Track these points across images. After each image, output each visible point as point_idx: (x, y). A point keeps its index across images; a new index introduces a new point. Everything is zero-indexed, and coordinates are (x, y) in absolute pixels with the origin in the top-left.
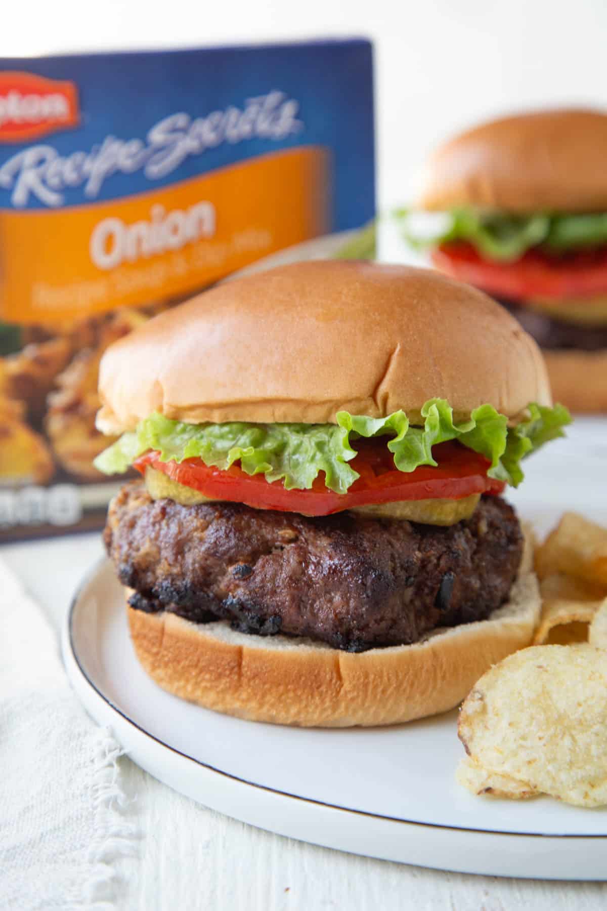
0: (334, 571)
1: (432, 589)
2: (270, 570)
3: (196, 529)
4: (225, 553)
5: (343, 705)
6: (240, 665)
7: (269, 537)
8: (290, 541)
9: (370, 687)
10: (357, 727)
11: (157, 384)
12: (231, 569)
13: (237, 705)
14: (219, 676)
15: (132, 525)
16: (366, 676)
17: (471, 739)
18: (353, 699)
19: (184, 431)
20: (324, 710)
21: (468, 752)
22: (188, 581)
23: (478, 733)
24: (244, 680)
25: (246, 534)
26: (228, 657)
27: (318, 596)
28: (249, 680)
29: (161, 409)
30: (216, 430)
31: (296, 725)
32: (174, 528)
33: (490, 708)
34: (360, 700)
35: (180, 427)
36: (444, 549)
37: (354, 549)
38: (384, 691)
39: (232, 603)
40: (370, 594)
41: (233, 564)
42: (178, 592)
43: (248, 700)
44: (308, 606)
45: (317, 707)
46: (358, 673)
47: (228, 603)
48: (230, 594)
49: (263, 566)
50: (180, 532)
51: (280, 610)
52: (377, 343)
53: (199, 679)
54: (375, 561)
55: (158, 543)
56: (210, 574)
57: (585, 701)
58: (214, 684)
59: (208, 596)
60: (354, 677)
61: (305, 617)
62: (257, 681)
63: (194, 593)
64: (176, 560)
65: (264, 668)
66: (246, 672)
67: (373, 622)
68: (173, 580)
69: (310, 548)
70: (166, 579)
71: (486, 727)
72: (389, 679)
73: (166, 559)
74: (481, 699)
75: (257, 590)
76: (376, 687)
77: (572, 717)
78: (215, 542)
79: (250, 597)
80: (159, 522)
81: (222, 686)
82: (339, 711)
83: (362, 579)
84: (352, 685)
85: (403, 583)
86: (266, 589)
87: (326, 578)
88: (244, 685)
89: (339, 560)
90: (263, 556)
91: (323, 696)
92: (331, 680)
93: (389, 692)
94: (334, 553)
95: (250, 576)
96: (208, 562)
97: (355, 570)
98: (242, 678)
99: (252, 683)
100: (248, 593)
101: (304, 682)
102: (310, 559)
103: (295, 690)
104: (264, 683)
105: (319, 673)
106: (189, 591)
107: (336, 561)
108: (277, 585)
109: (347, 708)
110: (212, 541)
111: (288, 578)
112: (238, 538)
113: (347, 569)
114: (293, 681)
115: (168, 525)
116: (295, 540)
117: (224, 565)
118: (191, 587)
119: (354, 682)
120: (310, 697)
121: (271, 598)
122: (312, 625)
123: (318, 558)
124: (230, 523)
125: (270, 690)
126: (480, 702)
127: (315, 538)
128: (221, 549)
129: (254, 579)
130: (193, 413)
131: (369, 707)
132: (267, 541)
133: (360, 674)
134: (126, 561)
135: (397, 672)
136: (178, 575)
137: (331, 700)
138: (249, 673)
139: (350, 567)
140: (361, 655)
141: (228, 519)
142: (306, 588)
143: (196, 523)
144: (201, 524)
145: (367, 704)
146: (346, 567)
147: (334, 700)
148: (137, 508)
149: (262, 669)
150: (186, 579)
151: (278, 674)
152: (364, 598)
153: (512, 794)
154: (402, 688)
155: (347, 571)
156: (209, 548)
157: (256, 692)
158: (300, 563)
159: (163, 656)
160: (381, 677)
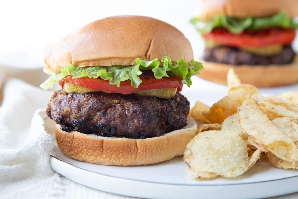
0: (134, 112)
1: (165, 119)
2: (112, 113)
3: (85, 101)
4: (96, 108)
5: (138, 157)
6: (102, 146)
7: (110, 102)
8: (118, 104)
9: (148, 150)
10: (142, 165)
11: (69, 54)
12: (98, 114)
13: (102, 160)
14: (95, 150)
15: (60, 103)
16: (146, 147)
17: (190, 162)
18: (142, 155)
19: (79, 69)
20: (132, 159)
21: (190, 167)
22: (83, 118)
23: (192, 161)
24: (104, 151)
25: (103, 101)
26: (98, 143)
27: (129, 121)
28: (106, 151)
29: (71, 63)
30: (91, 69)
31: (121, 166)
32: (77, 102)
33: (194, 153)
34: (144, 155)
35: (78, 68)
36: (168, 105)
37: (140, 104)
38: (152, 152)
39: (99, 125)
40: (147, 119)
41: (99, 112)
42: (80, 123)
43: (106, 157)
44: (126, 124)
45: (129, 158)
46: (143, 146)
47: (98, 125)
48: (99, 122)
49: (110, 112)
50: (79, 103)
51: (116, 126)
52: (146, 38)
53: (88, 152)
54: (148, 108)
55: (71, 107)
56: (90, 116)
57: (225, 146)
58: (93, 153)
59: (90, 124)
60: (142, 147)
61: (125, 128)
62: (109, 151)
63: (85, 123)
64: (78, 112)
65: (111, 146)
66: (105, 148)
67: (147, 129)
68: (77, 119)
69: (125, 105)
70: (75, 118)
71: (194, 158)
72: (154, 148)
73: (75, 112)
74: (190, 150)
75: (108, 119)
76: (149, 150)
77: (221, 151)
78: (93, 104)
79: (106, 122)
80: (71, 100)
81: (96, 154)
82: (137, 159)
83: (144, 114)
84: (141, 150)
85: (156, 116)
86: (112, 119)
87: (131, 114)
88: (104, 153)
89: (136, 108)
90: (110, 108)
91: (132, 154)
92: (134, 149)
93: (154, 152)
94: (134, 106)
95: (106, 115)
96: (90, 112)
97: (141, 111)
98: (103, 150)
99: (107, 152)
100: (105, 120)
101: (125, 150)
102: (126, 108)
103: (122, 153)
104: (111, 151)
105: (130, 147)
106: (83, 122)
107: (135, 109)
108: (115, 117)
109: (140, 158)
110: (92, 104)
111: (119, 115)
112: (101, 102)
113: (139, 111)
114: (121, 150)
115: (74, 101)
116: (120, 103)
117: (96, 112)
118: (84, 120)
119: (142, 149)
120: (127, 155)
121: (113, 122)
122: (127, 130)
123: (128, 108)
124: (97, 98)
125: (113, 153)
126: (190, 151)
127: (126, 102)
128: (95, 107)
129: (107, 115)
130: (83, 63)
131: (147, 158)
132: (110, 104)
133: (144, 146)
134: (59, 114)
135: (156, 145)
136: (79, 117)
137: (134, 156)
138: (106, 148)
139: (140, 110)
140: (144, 140)
141: (96, 97)
142: (125, 118)
143: (85, 99)
144: (87, 99)
145: (146, 157)
146: (138, 110)
147: (135, 155)
148: (61, 97)
149: (110, 146)
150: (82, 118)
151: (116, 147)
152: (145, 120)
153: (207, 178)
154: (158, 150)
155: (139, 112)
156: (91, 107)
157: (108, 154)
158: (123, 110)
159: (74, 146)
160: (151, 147)
